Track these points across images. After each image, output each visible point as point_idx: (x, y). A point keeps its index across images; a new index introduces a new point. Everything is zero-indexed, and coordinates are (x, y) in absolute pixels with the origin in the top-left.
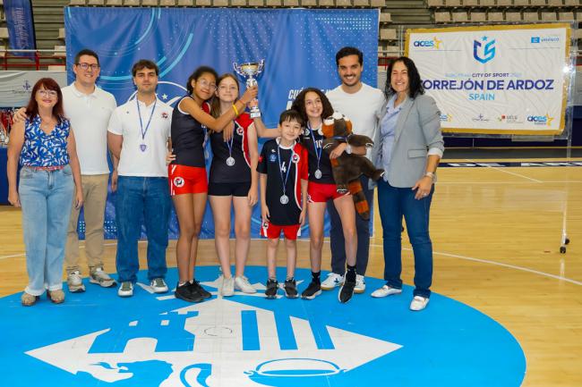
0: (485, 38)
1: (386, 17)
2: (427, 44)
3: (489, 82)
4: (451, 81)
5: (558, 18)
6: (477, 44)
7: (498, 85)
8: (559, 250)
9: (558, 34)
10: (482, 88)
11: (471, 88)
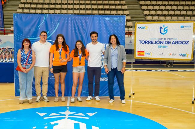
0: (164, 26)
1: (129, 18)
2: (143, 28)
4: (152, 41)
5: (191, 19)
6: (161, 28)
7: (169, 43)
8: (191, 103)
9: (190, 25)
10: (163, 43)
11: (159, 44)
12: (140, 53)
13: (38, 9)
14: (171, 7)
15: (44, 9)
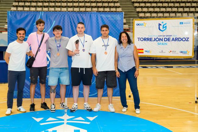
0: (163, 23)
2: (141, 25)
3: (165, 38)
4: (151, 38)
5: (188, 15)
6: (160, 25)
7: (168, 40)
8: (195, 102)
9: (190, 21)
10: (162, 40)
11: (158, 41)
12: (140, 50)
13: (32, 7)
14: (162, 4)
15: (39, 7)
